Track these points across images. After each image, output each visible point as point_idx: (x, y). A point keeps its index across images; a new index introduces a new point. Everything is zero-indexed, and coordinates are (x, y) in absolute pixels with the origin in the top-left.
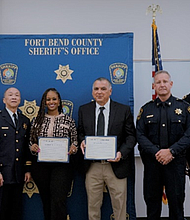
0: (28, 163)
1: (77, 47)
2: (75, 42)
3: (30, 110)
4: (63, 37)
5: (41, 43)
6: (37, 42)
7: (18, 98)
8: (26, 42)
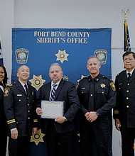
0: (35, 121)
1: (71, 38)
2: (70, 34)
3: (37, 82)
4: (61, 30)
5: (46, 34)
6: (43, 34)
7: (29, 73)
8: (35, 34)
